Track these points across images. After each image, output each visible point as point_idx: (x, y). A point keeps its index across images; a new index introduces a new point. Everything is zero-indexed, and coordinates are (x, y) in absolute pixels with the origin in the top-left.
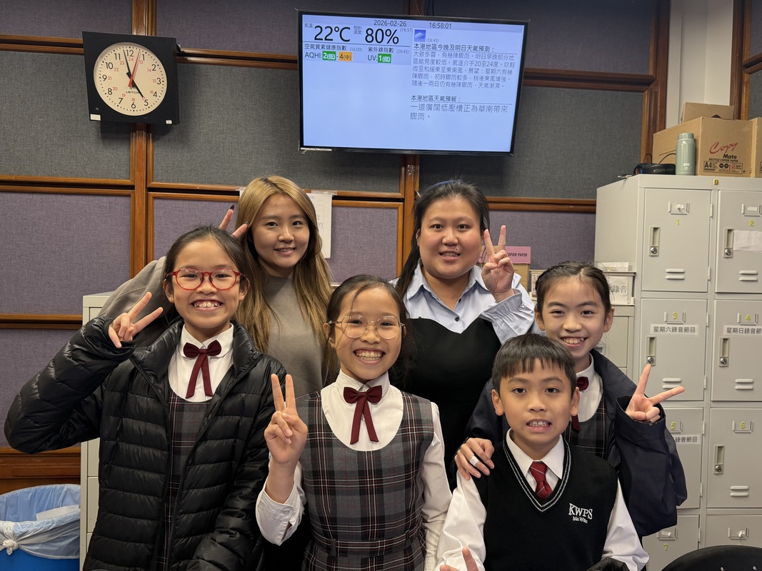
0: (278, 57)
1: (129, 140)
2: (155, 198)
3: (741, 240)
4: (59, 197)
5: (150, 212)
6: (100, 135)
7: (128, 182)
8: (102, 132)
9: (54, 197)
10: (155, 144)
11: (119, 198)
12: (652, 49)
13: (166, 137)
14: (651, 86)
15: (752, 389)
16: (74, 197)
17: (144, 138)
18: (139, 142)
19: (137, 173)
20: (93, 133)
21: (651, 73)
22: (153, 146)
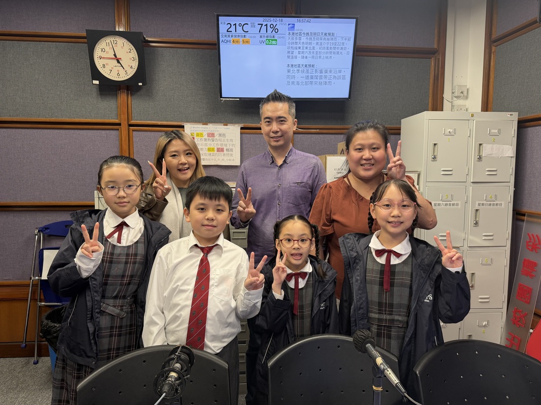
0: (205, 42)
1: (116, 95)
2: (133, 131)
3: (487, 150)
4: (76, 131)
5: (130, 139)
6: (99, 92)
7: (117, 121)
8: (100, 91)
9: (73, 131)
10: (133, 97)
11: (112, 131)
12: (436, 32)
13: (139, 93)
14: (436, 55)
15: (492, 239)
16: (85, 131)
17: (126, 94)
18: (123, 97)
19: (122, 116)
20: (95, 92)
21: (435, 46)
22: (131, 99)
